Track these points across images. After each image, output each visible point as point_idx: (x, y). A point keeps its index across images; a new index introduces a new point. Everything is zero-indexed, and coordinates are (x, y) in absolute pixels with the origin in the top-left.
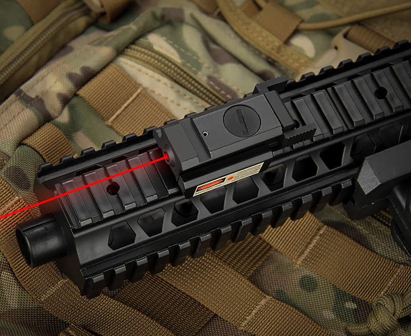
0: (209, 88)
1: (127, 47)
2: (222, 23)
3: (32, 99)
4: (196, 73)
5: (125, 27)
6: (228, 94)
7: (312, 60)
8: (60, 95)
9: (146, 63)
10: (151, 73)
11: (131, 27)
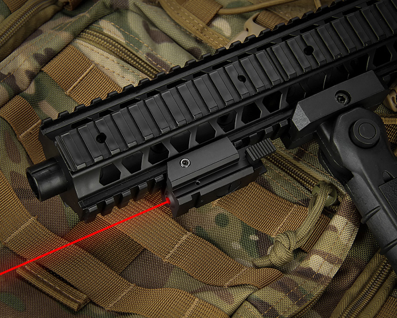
0: (148, 63)
1: (82, 31)
2: (159, 9)
3: (5, 76)
4: (137, 51)
5: (81, 15)
6: (163, 67)
7: (229, 38)
8: (27, 72)
9: (98, 44)
10: (101, 52)
11: (86, 15)
